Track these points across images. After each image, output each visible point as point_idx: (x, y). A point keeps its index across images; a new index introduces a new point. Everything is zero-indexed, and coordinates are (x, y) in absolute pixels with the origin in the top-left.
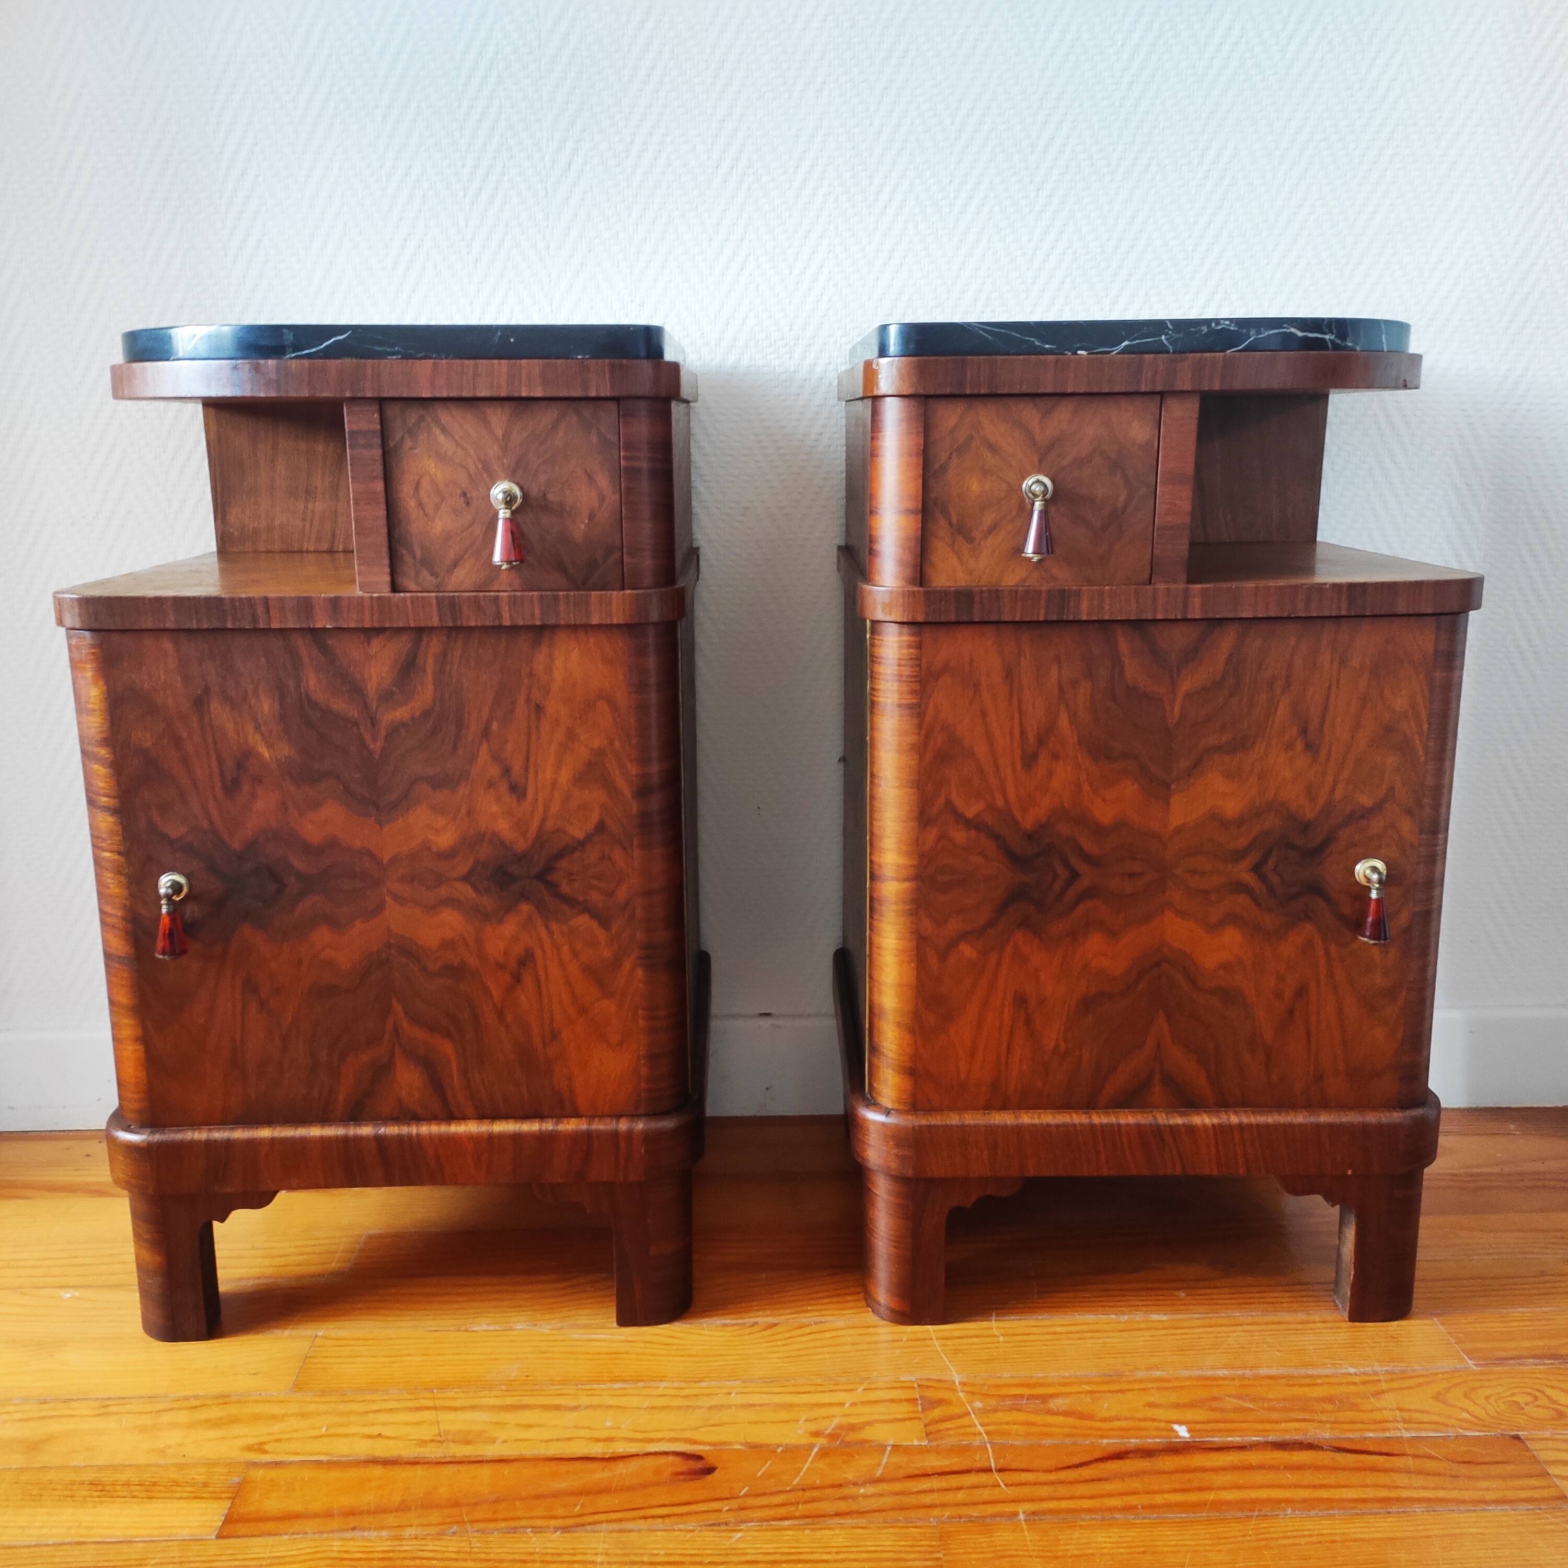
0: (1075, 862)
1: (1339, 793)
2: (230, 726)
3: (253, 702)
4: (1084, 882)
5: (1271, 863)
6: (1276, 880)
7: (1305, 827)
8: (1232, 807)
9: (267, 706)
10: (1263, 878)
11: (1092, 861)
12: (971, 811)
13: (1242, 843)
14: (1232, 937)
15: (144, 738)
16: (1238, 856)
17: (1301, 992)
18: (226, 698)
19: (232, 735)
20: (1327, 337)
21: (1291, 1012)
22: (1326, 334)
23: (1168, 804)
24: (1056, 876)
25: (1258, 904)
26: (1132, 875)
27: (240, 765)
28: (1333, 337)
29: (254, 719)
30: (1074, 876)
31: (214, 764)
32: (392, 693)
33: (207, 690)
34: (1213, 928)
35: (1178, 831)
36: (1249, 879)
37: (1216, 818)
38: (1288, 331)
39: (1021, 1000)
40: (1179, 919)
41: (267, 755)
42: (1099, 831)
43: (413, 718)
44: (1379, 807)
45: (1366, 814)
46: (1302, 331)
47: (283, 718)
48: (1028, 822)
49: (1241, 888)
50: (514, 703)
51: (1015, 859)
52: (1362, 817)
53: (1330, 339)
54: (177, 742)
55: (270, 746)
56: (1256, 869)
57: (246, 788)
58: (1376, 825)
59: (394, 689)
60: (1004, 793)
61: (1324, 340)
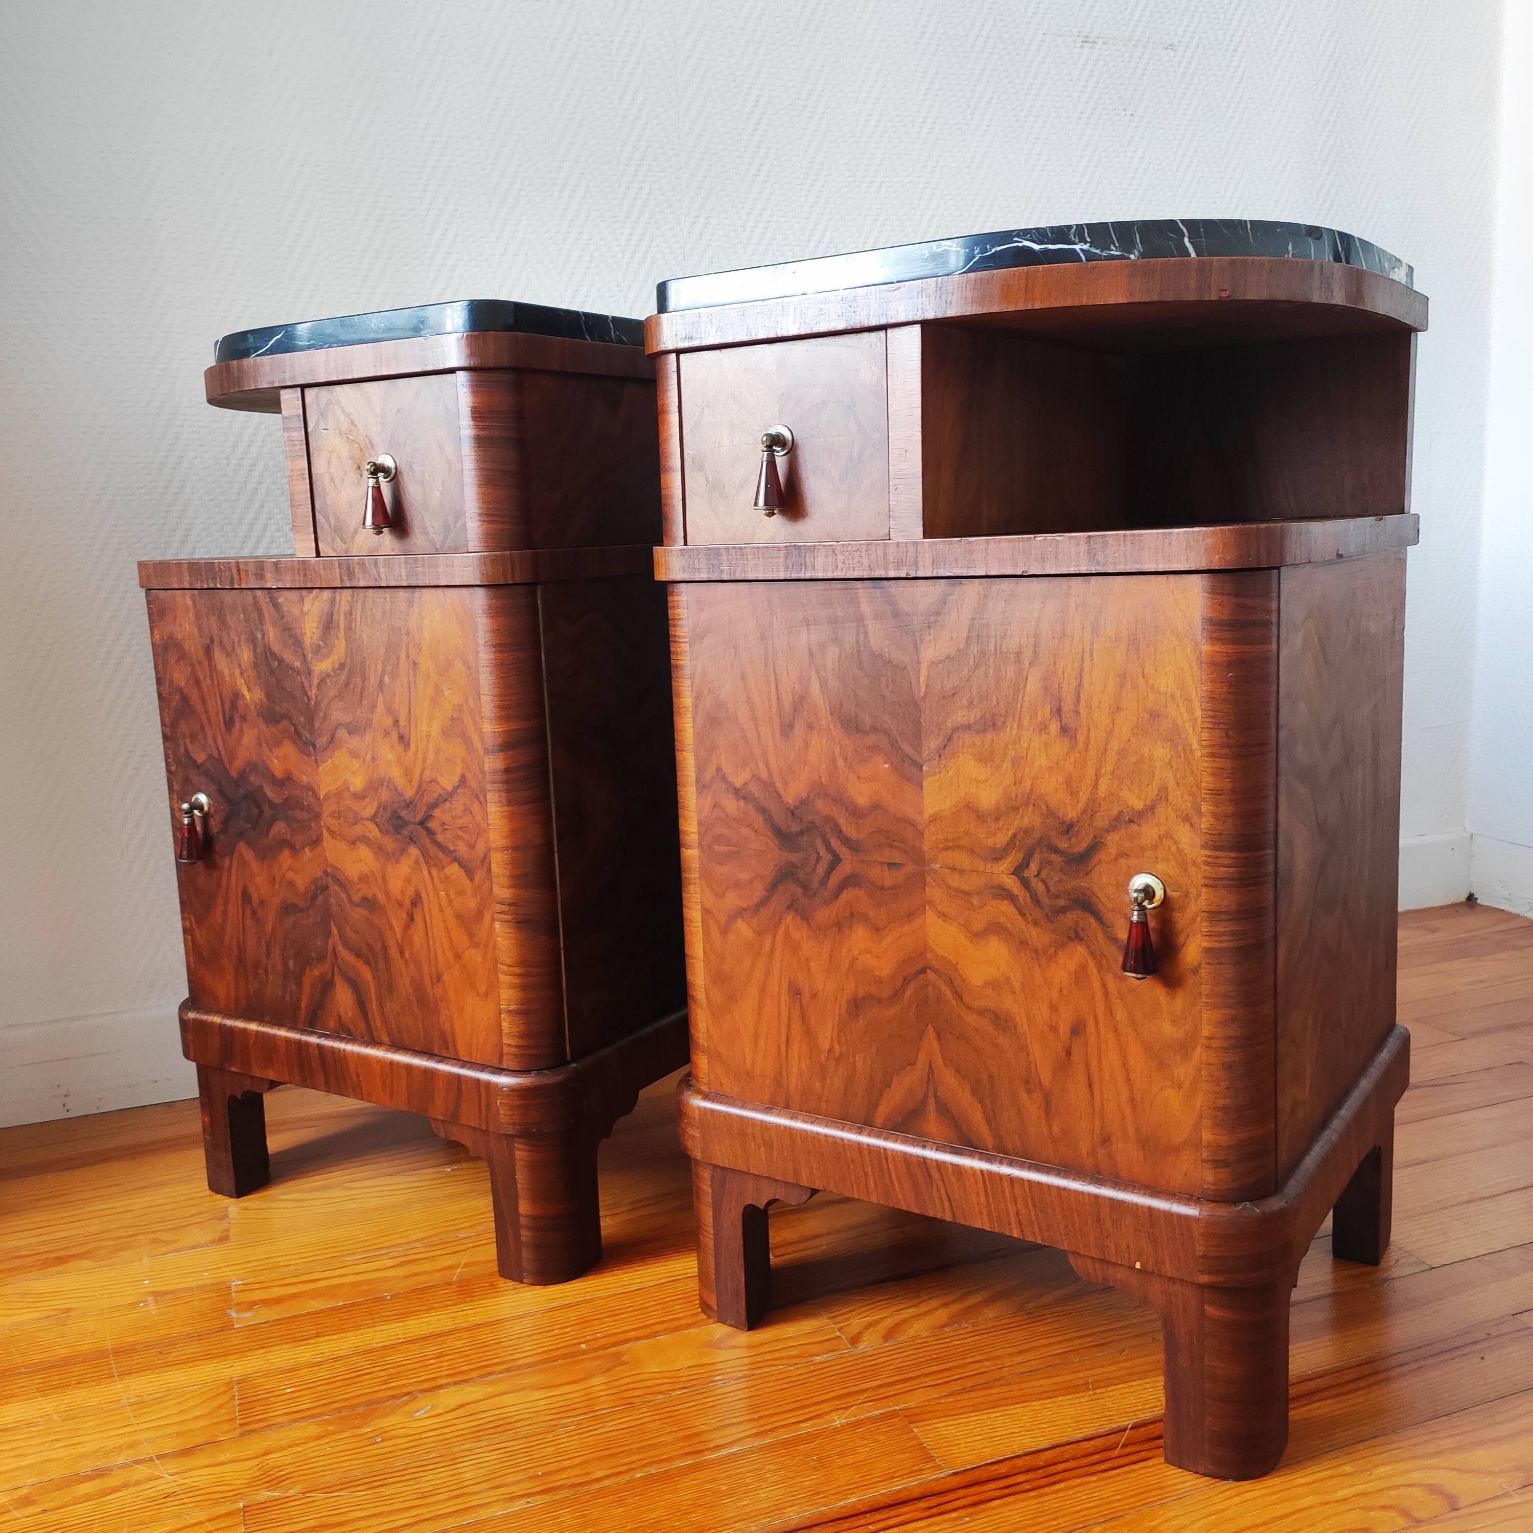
0: (835, 843)
1: (1103, 788)
2: (226, 671)
3: (238, 651)
4: (845, 869)
5: (1034, 867)
6: (1041, 888)
7: (1068, 828)
8: (988, 798)
9: (246, 655)
10: (1025, 883)
11: (854, 846)
12: (738, 782)
13: (1001, 840)
14: (997, 949)
15: (180, 677)
16: (997, 856)
17: (1077, 1029)
18: (223, 648)
19: (228, 679)
20: (1077, 247)
21: (1069, 1053)
22: (1075, 244)
23: (922, 787)
24: (819, 859)
25: (1022, 914)
26: (891, 865)
27: (234, 706)
28: (1086, 247)
29: (240, 666)
30: (836, 860)
31: (219, 702)
32: (319, 646)
33: (212, 641)
34: (978, 936)
35: (934, 819)
36: (1011, 883)
37: (970, 808)
38: (1020, 245)
39: (795, 992)
40: (940, 920)
41: (248, 697)
42: (855, 813)
43: (334, 670)
44: (1151, 809)
45: (1135, 818)
46: (1040, 242)
47: (255, 665)
48: (790, 799)
49: (1003, 893)
50: (398, 659)
51: (783, 837)
52: (1131, 821)
53: (1082, 250)
54: (198, 683)
55: (249, 690)
56: (1018, 871)
57: (238, 725)
58: (1149, 832)
59: (321, 643)
60: (767, 764)
61: (1075, 250)
